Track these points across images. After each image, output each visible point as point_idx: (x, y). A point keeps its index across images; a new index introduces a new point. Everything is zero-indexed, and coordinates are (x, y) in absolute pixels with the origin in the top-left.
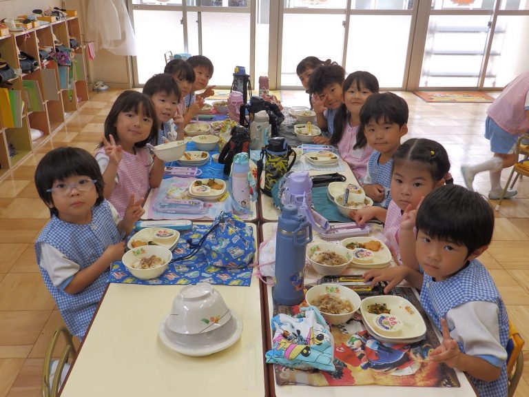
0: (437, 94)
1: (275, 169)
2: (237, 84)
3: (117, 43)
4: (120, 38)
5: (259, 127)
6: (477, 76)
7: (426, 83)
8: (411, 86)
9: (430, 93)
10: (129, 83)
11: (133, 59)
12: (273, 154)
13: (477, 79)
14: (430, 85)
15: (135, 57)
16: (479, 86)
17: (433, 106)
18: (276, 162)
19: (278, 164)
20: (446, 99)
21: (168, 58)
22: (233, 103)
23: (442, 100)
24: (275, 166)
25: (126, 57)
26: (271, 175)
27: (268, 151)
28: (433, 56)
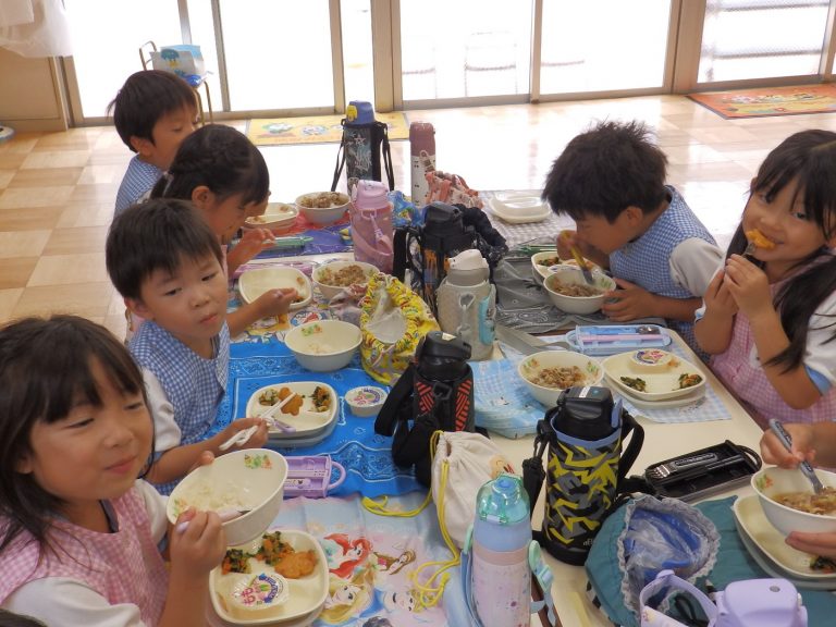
0: (740, 97)
1: (585, 489)
2: (355, 147)
3: (25, 30)
4: (31, 17)
5: (466, 299)
6: (816, 52)
7: (710, 73)
8: (681, 81)
9: (725, 95)
10: (60, 118)
11: (66, 64)
12: (581, 446)
13: (818, 57)
14: (718, 77)
15: (71, 58)
16: (823, 71)
17: (744, 127)
18: (590, 470)
19: (595, 474)
20: (765, 108)
21: (147, 57)
22: (366, 213)
23: (756, 110)
24: (585, 480)
25: (50, 60)
26: (574, 506)
27: (561, 436)
28: (722, 14)
